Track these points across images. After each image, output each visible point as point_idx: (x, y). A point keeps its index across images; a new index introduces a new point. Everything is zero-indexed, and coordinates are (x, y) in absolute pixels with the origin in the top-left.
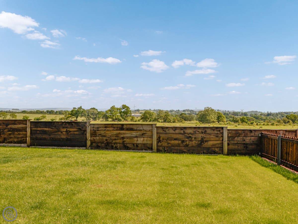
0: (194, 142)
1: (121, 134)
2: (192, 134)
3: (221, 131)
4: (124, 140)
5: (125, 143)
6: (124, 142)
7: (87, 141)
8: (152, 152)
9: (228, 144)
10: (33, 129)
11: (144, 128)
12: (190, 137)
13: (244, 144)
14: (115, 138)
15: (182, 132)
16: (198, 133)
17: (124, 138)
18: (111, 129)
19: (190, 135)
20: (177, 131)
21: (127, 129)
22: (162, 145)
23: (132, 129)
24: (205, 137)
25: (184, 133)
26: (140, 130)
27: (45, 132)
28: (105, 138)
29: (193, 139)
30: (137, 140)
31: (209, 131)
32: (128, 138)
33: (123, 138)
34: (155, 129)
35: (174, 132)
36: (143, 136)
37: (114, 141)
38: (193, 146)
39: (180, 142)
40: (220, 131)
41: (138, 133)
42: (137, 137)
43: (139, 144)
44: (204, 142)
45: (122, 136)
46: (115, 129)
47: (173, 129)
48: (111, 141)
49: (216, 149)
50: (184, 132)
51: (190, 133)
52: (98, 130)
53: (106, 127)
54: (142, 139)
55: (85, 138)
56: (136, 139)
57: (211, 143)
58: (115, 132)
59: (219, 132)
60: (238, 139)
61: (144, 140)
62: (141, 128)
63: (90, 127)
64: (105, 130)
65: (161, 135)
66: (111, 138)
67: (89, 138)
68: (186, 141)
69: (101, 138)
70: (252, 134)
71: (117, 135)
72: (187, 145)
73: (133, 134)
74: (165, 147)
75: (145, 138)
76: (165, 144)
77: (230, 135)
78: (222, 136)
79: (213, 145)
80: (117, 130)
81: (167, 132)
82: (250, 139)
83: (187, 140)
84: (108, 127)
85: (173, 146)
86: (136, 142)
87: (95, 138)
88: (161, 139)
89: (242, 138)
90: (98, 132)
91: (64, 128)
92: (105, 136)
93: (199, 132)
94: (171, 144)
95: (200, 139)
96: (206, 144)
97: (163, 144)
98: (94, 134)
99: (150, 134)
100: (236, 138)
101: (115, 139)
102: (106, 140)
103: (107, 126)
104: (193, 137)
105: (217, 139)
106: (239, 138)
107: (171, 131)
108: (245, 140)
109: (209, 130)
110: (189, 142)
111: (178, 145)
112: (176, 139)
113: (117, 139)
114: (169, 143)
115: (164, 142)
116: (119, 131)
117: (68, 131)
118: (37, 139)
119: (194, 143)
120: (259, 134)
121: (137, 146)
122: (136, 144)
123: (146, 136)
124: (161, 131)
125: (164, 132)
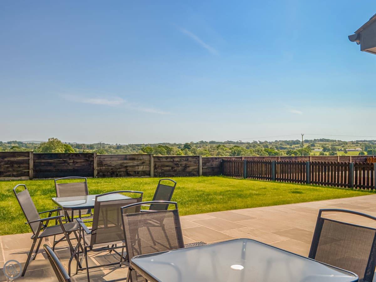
1: (125, 163)
2: (179, 162)
3: (198, 159)
4: (127, 169)
5: (128, 171)
7: (94, 171)
8: (150, 177)
10: (37, 161)
11: (144, 158)
12: (177, 164)
13: (212, 168)
14: (119, 167)
16: (183, 161)
17: (128, 167)
18: (116, 159)
20: (168, 160)
21: (130, 159)
22: (157, 171)
23: (133, 159)
24: (188, 163)
27: (50, 164)
28: (110, 168)
30: (138, 168)
32: (130, 166)
33: (126, 167)
34: (153, 158)
35: (166, 160)
36: (143, 165)
37: (119, 170)
39: (170, 168)
41: (139, 162)
42: (138, 166)
43: (139, 171)
45: (125, 165)
49: (195, 173)
50: (173, 160)
55: (92, 168)
57: (191, 168)
58: (120, 162)
59: (196, 160)
60: (208, 164)
61: (143, 168)
62: (142, 158)
63: (96, 158)
64: (111, 160)
65: (157, 163)
66: (116, 167)
67: (96, 168)
69: (107, 167)
70: (217, 160)
71: (121, 165)
72: (175, 171)
73: (135, 163)
74: (159, 172)
78: (199, 163)
80: (121, 160)
81: (161, 160)
82: (216, 164)
83: (175, 166)
85: (166, 171)
86: (137, 170)
87: (101, 168)
88: (157, 166)
89: (210, 163)
90: (104, 162)
91: (70, 159)
92: (110, 166)
94: (164, 170)
95: (184, 165)
96: (188, 169)
98: (100, 164)
99: (148, 163)
102: (112, 169)
103: (112, 157)
104: (180, 164)
105: (195, 165)
107: (164, 160)
108: (212, 165)
111: (169, 171)
112: (167, 166)
113: (122, 168)
116: (123, 161)
117: (75, 162)
118: (41, 171)
119: (180, 168)
120: (221, 161)
121: (138, 173)
123: (145, 165)
124: (157, 160)
125: (159, 161)
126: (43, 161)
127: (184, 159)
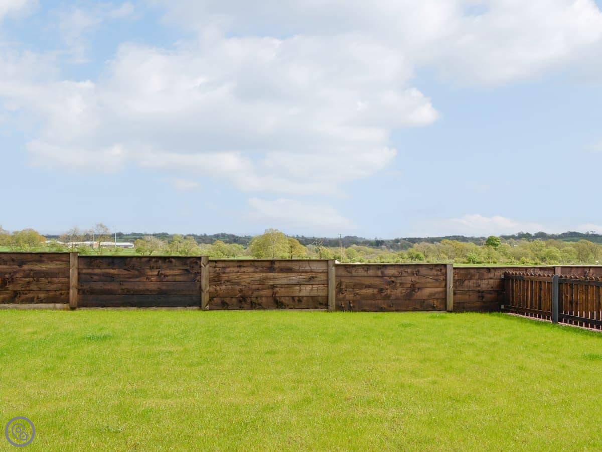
0: (400, 290)
1: (270, 279)
2: (396, 277)
3: (443, 271)
4: (275, 291)
5: (277, 295)
6: (274, 293)
7: (203, 295)
8: (328, 311)
9: (455, 294)
10: (84, 271)
11: (312, 268)
12: (393, 282)
13: (479, 291)
14: (257, 286)
15: (379, 273)
16: (406, 274)
17: (276, 287)
18: (251, 269)
19: (393, 279)
20: (371, 272)
21: (282, 270)
22: (344, 298)
23: (290, 270)
24: (418, 281)
25: (383, 276)
26: (306, 272)
27: (111, 278)
28: (238, 288)
29: (398, 285)
30: (300, 290)
31: (424, 271)
32: (282, 286)
33: (273, 287)
34: (333, 268)
35: (365, 274)
36: (312, 283)
37: (256, 294)
38: (397, 299)
39: (376, 291)
40: (441, 270)
41: (302, 277)
42: (299, 284)
43: (303, 297)
44: (416, 291)
45: (271, 283)
46: (258, 270)
47: (363, 268)
48: (250, 293)
49: (435, 302)
50: (382, 273)
51: (393, 276)
52: (224, 273)
53: (240, 266)
54: (309, 288)
55: (198, 288)
56: (297, 288)
57: (427, 291)
58: (258, 276)
59: (439, 273)
60: (470, 284)
61: (312, 290)
62: (308, 268)
63: (207, 266)
64: (238, 272)
65: (343, 280)
66: (251, 286)
67: (205, 288)
68: (387, 289)
69: (230, 287)
70: (491, 275)
71: (262, 282)
72: (388, 297)
73: (293, 279)
74: (349, 301)
75: (314, 286)
76: (349, 296)
77: (456, 278)
78: (445, 280)
79: (431, 295)
80: (262, 272)
81: (354, 274)
82: (488, 284)
83: (387, 287)
84: (244, 267)
85: (365, 298)
86: (297, 294)
87: (218, 288)
88: (343, 287)
89: (475, 281)
90: (224, 275)
91: (152, 268)
92: (238, 284)
93: (407, 272)
94: (361, 295)
95: (409, 285)
96: (419, 293)
97: (347, 296)
98: (216, 280)
99: (323, 279)
100: (466, 282)
101: (258, 289)
102: (241, 291)
103: (241, 264)
104: (398, 281)
105: (438, 284)
106: (471, 281)
107: (361, 272)
108: (479, 286)
109: (424, 268)
110: (391, 291)
111: (373, 297)
112: (369, 287)
113: (263, 289)
114: (357, 294)
115: (348, 293)
116: (264, 274)
117: (162, 274)
118: (92, 292)
119: (399, 292)
120: (501, 275)
121: (300, 301)
122: (299, 297)
123: (317, 283)
124: (342, 272)
125: (349, 274)
126: (97, 271)
127: (409, 270)
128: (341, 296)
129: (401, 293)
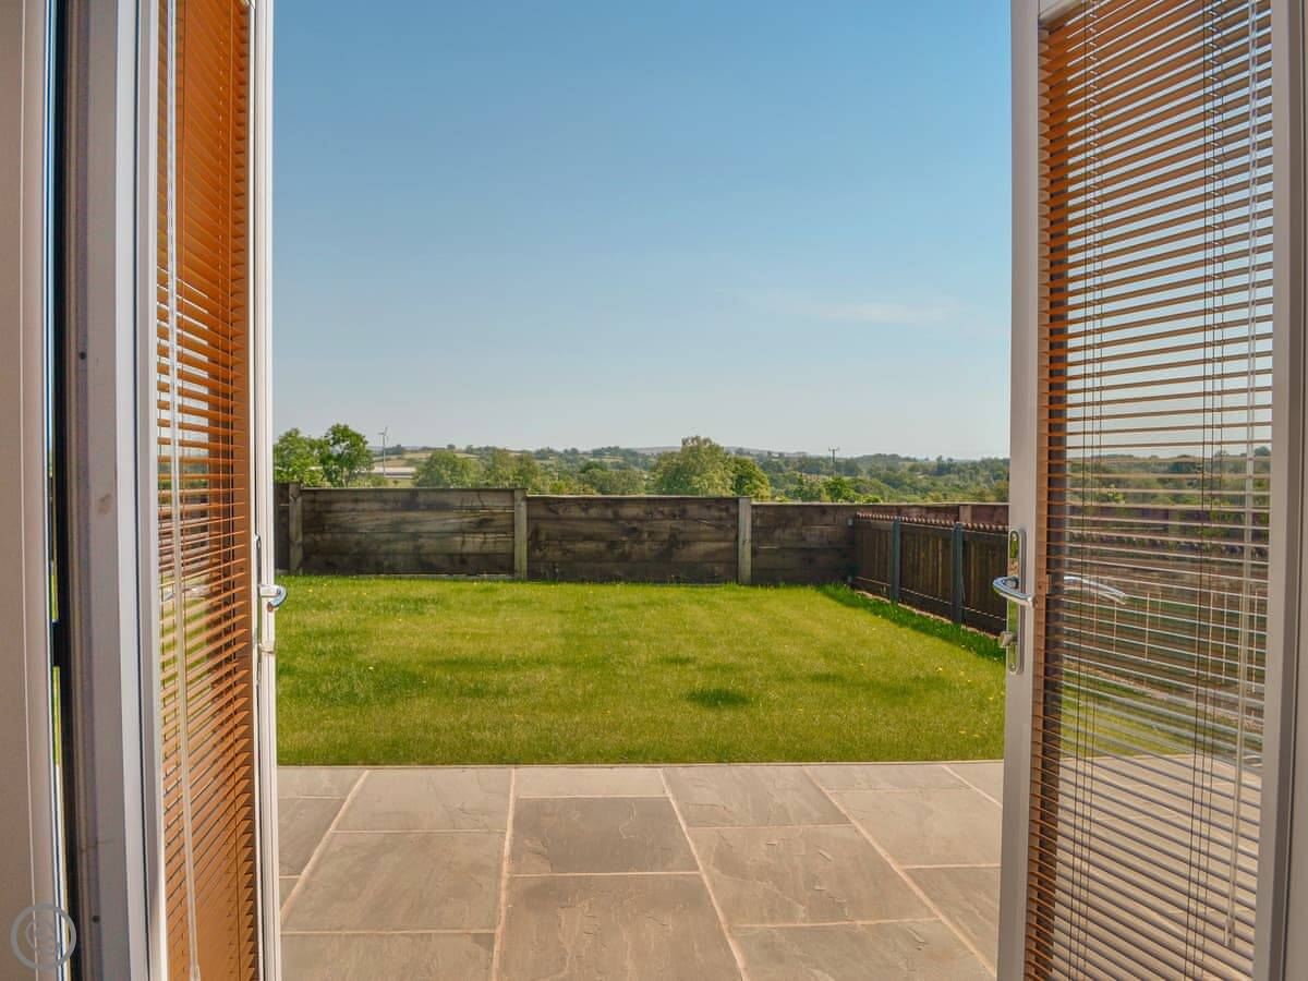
0: (647, 545)
1: (410, 523)
2: (640, 520)
3: (733, 511)
4: (419, 543)
5: (421, 551)
6: (418, 548)
7: (292, 550)
8: (512, 581)
9: (754, 552)
12: (635, 529)
14: (387, 535)
15: (609, 513)
16: (659, 516)
17: (420, 537)
18: (375, 506)
19: (635, 525)
20: (593, 512)
22: (544, 556)
23: (444, 507)
24: (681, 528)
25: (617, 517)
26: (474, 510)
28: (353, 538)
29: (645, 535)
30: (463, 543)
31: (693, 510)
32: (430, 535)
33: (416, 536)
34: (523, 504)
35: (583, 515)
36: (485, 530)
39: (602, 546)
40: (727, 510)
41: (466, 520)
42: (462, 532)
43: (468, 554)
44: (681, 546)
45: (412, 529)
46: (387, 507)
47: (579, 504)
48: (375, 546)
50: (615, 513)
51: (635, 519)
52: (330, 512)
53: (357, 501)
54: (479, 538)
56: (459, 539)
59: (724, 514)
60: (785, 535)
61: (484, 542)
62: (477, 503)
63: (299, 500)
64: (353, 510)
66: (376, 535)
68: (624, 543)
69: (339, 536)
70: (829, 518)
71: (395, 527)
73: (451, 524)
74: (554, 563)
75: (487, 536)
76: (554, 554)
77: (758, 522)
78: (736, 527)
79: (709, 555)
80: (394, 510)
81: (562, 514)
83: (624, 539)
84: (363, 501)
85: (583, 557)
86: (457, 549)
87: (318, 538)
88: (542, 537)
90: (330, 515)
92: (353, 531)
93: (662, 512)
94: (574, 552)
95: (666, 536)
97: (549, 554)
98: (314, 522)
99: (504, 522)
100: (778, 533)
101: (388, 541)
102: (358, 543)
104: (646, 529)
105: (721, 535)
106: (788, 531)
107: (576, 512)
108: (804, 539)
109: (695, 506)
110: (632, 547)
111: (598, 557)
112: (589, 538)
113: (396, 541)
114: (568, 551)
115: (551, 548)
116: (400, 515)
119: (647, 548)
120: (847, 520)
122: (461, 555)
123: (494, 530)
124: (541, 511)
125: (551, 515)
127: (666, 510)
128: (538, 553)
129: (651, 550)
